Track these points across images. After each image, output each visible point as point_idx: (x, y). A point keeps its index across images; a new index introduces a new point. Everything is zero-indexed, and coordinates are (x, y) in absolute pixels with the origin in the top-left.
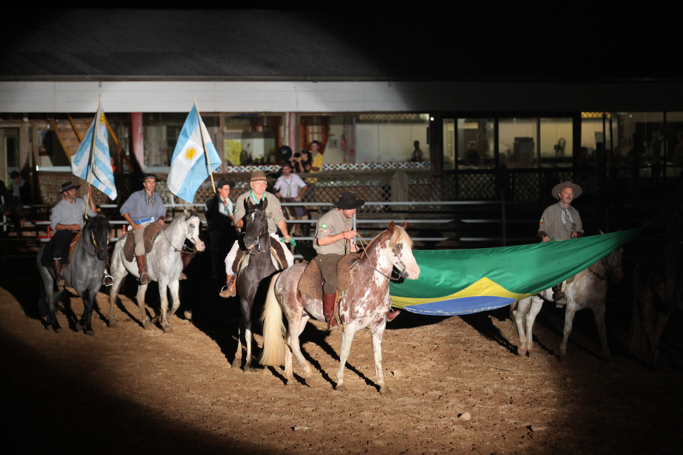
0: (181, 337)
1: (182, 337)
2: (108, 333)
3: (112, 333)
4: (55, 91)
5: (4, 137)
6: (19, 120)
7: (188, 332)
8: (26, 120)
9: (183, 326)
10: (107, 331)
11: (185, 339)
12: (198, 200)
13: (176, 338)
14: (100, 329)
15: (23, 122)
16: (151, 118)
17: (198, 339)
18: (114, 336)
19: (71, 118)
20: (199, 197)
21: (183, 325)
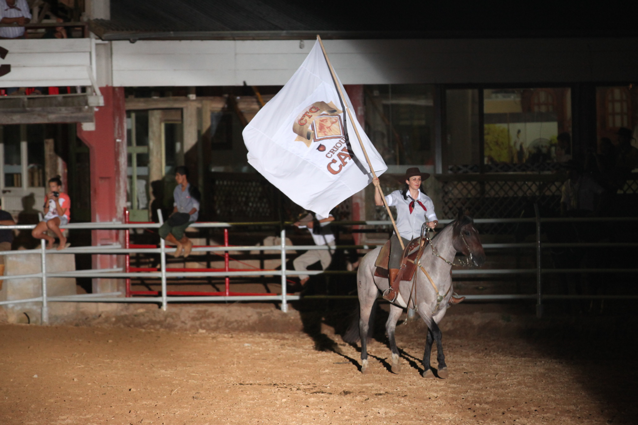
0: (424, 418)
1: (427, 417)
2: (317, 412)
3: (323, 411)
4: (236, 54)
5: (160, 123)
6: (183, 98)
7: (434, 411)
8: (193, 97)
9: (428, 402)
10: (316, 409)
11: (431, 421)
12: (446, 214)
13: (417, 419)
14: (305, 407)
15: (188, 100)
16: (376, 93)
17: (450, 421)
18: (326, 416)
19: (258, 94)
20: (447, 210)
21: (427, 400)
